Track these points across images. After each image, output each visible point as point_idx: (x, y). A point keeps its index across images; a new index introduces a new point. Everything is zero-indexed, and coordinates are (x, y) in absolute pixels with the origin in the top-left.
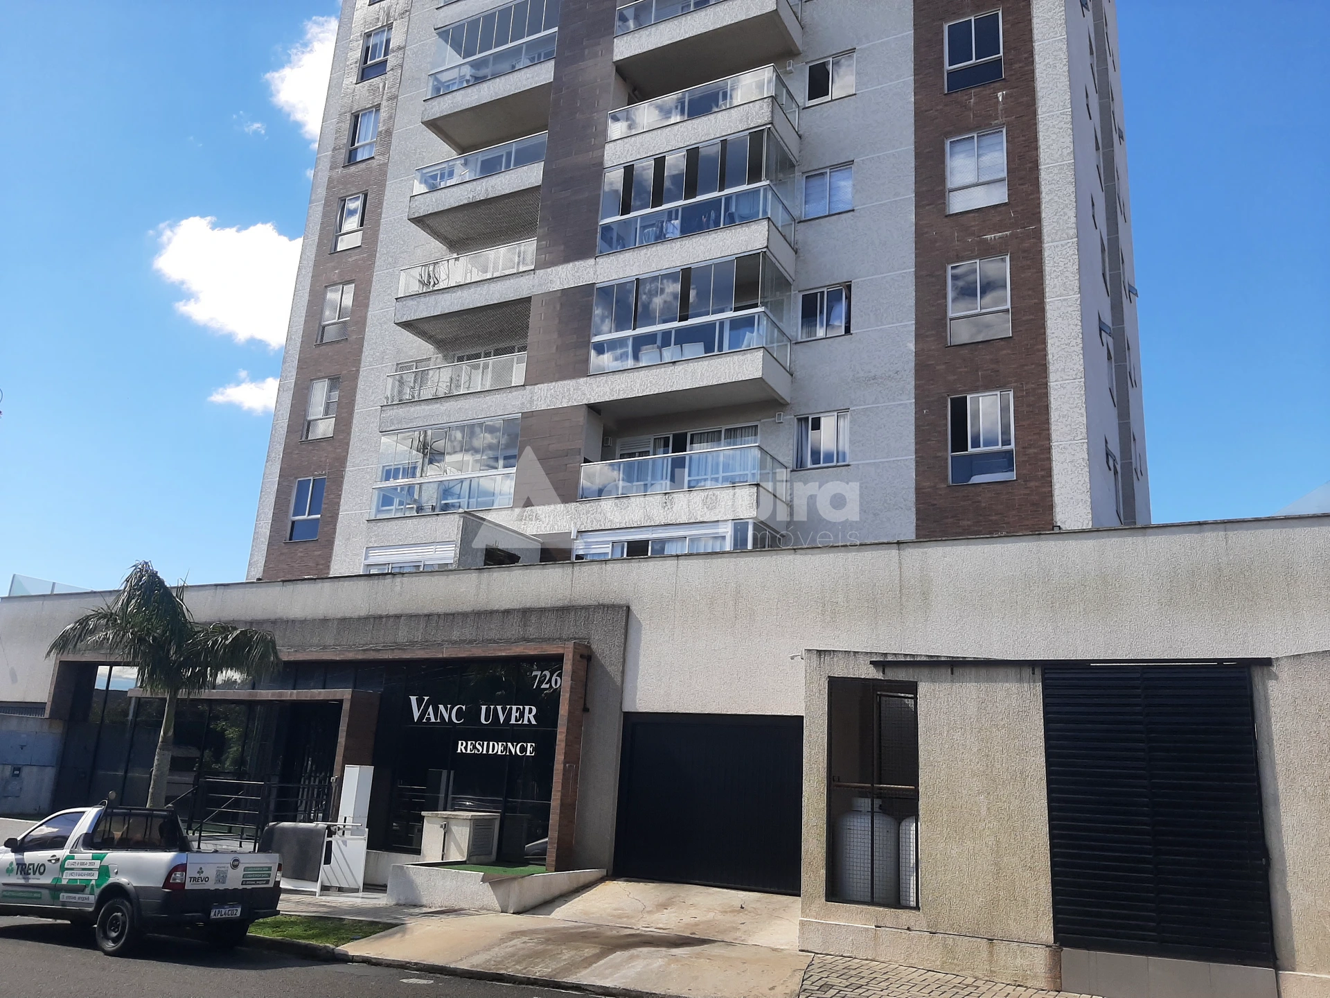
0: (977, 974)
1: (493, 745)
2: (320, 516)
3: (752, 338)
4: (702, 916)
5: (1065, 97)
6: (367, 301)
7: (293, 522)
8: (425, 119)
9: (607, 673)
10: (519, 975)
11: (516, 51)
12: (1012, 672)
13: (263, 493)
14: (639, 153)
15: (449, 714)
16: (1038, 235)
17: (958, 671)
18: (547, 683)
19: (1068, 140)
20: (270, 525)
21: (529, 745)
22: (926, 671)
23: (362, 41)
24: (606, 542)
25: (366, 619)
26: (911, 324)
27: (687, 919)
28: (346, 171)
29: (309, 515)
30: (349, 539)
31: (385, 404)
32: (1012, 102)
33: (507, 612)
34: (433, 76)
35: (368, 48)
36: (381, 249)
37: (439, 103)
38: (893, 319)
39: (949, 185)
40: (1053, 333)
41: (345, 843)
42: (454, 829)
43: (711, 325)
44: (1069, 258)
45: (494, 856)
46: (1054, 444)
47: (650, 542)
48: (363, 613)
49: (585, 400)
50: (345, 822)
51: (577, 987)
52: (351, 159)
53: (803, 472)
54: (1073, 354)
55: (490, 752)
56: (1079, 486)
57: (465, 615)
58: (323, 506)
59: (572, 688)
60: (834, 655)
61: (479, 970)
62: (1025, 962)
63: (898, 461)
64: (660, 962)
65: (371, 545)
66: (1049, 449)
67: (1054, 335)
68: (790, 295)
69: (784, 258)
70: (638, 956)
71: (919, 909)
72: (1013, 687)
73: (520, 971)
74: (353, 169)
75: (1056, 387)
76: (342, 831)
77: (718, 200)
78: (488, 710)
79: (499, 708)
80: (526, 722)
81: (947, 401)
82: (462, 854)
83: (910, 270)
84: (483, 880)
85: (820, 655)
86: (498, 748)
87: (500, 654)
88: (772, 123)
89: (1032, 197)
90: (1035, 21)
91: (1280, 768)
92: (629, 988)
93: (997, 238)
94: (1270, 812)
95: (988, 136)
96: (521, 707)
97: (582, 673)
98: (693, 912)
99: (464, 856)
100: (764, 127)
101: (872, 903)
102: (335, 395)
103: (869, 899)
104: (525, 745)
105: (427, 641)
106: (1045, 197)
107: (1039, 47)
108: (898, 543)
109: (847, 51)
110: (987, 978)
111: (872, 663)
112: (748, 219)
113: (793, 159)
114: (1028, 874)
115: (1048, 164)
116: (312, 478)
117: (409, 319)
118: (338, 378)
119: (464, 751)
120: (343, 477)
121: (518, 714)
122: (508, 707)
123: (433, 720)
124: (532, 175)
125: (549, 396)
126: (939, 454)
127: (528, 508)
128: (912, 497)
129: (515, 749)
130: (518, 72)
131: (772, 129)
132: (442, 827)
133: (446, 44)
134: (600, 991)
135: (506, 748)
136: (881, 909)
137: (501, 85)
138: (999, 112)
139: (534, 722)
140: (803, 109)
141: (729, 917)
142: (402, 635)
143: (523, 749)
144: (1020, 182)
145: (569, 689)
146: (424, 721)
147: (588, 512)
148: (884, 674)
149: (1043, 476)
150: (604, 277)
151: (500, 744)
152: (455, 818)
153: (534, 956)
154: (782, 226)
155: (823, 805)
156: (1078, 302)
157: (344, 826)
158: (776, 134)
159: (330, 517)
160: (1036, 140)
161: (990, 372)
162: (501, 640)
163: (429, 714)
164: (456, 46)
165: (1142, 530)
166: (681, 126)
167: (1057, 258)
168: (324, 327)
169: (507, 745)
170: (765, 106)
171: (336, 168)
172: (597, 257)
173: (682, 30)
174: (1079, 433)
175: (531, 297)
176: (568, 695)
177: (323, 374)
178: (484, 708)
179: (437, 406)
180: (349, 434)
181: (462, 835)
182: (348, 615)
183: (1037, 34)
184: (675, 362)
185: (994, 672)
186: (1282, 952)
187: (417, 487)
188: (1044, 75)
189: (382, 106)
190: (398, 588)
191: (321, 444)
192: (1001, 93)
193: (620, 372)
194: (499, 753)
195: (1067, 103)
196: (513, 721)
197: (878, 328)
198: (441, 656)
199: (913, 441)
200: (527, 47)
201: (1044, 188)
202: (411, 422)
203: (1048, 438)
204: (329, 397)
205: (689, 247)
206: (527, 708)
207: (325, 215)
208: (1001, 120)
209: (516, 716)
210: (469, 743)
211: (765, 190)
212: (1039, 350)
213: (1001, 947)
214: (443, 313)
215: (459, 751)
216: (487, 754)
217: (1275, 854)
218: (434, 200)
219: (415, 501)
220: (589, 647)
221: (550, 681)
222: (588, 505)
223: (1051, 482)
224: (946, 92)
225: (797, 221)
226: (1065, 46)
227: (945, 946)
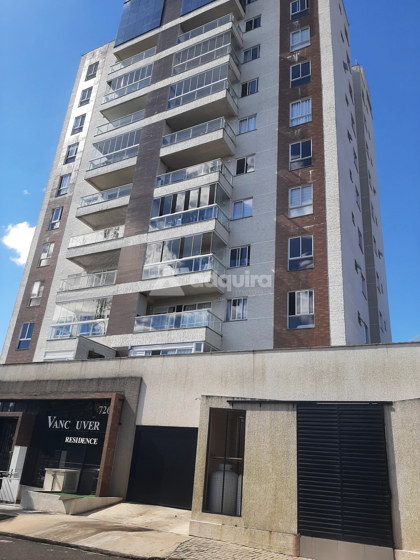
0: (263, 548)
1: (80, 439)
2: (30, 339)
3: (209, 266)
4: (154, 519)
5: (336, 173)
6: (59, 250)
7: (20, 341)
8: (86, 178)
9: (130, 408)
10: (53, 540)
11: (123, 153)
12: (285, 406)
13: (9, 329)
14: (167, 192)
15: (64, 424)
16: (325, 226)
17: (263, 406)
18: (105, 412)
19: (337, 189)
20: (10, 342)
21: (95, 439)
22: (249, 406)
23: (67, 149)
24: (143, 351)
25: (34, 382)
26: (273, 262)
27: (148, 520)
28: (56, 199)
29: (26, 338)
30: (41, 349)
31: (59, 291)
32: (315, 174)
33: (92, 380)
34: (90, 162)
35: (69, 152)
36: (66, 229)
37: (92, 172)
38: (266, 260)
39: (290, 207)
40: (330, 266)
41: (10, 481)
42: (58, 476)
43: (191, 261)
44: (337, 236)
45: (76, 490)
46: (330, 313)
47: (161, 351)
48: (34, 379)
49: (139, 290)
50: (12, 472)
51: (77, 547)
52: (58, 194)
53: (228, 322)
54: (338, 275)
55: (79, 442)
56: (341, 331)
57: (74, 381)
58: (33, 335)
59: (113, 413)
60: (213, 398)
61: (37, 537)
62: (285, 543)
63: (267, 318)
64: (119, 537)
65: (47, 351)
66: (328, 315)
67: (331, 267)
68: (226, 249)
69: (223, 235)
70: (110, 534)
71: (241, 517)
72: (285, 413)
73: (54, 539)
74: (59, 198)
75: (331, 289)
76: (10, 476)
77: (196, 211)
78: (80, 423)
79: (84, 422)
80: (95, 429)
81: (287, 294)
82: (60, 488)
83: (273, 240)
84: (60, 499)
85: (207, 398)
86: (82, 441)
87: (85, 398)
88: (219, 181)
89: (323, 211)
90: (325, 143)
91: (396, 453)
92: (98, 548)
93: (308, 228)
94: (391, 472)
95: (307, 188)
96: (93, 422)
97: (119, 407)
98: (152, 518)
99: (60, 489)
100: (216, 183)
101: (222, 513)
102: (43, 288)
103: (220, 512)
104: (93, 439)
105: (58, 392)
106: (328, 212)
107: (326, 153)
108: (253, 351)
109: (252, 154)
110: (268, 550)
111: (227, 401)
112: (208, 219)
113: (229, 196)
114: (288, 500)
115: (329, 198)
116: (29, 323)
117: (72, 257)
118: (44, 281)
119: (68, 442)
120: (42, 322)
121: (92, 426)
122: (88, 422)
123: (57, 427)
124: (125, 200)
125: (125, 288)
126: (284, 316)
127: (112, 336)
128: (272, 333)
129: (89, 441)
130: (123, 161)
131: (219, 183)
132: (52, 475)
133: (96, 149)
134: (86, 549)
135: (85, 440)
136: (225, 516)
137: (116, 165)
138: (310, 178)
139: (98, 429)
140: (234, 177)
141: (167, 520)
142: (48, 389)
143: (93, 441)
144: (318, 206)
145: (112, 414)
146: (53, 427)
147: (136, 338)
148: (232, 406)
149: (326, 326)
150: (150, 241)
151: (83, 438)
152: (58, 471)
153: (65, 532)
154: (222, 222)
155: (204, 466)
156: (341, 254)
157: (11, 474)
158: (220, 185)
159: (35, 339)
160: (324, 189)
161: (304, 282)
162: (88, 392)
163: (55, 425)
164: (100, 150)
165: (352, 347)
166: (184, 182)
167: (332, 236)
168: (41, 261)
169: (86, 439)
170: (216, 175)
171: (52, 197)
172: (148, 233)
173: (186, 145)
174: (341, 308)
175: (121, 248)
176: (111, 417)
177: (38, 279)
178: (78, 422)
179: (79, 292)
180: (46, 304)
181: (61, 479)
182: (28, 380)
183: (326, 148)
184: (176, 275)
185: (277, 406)
186: (396, 541)
187: (71, 326)
188: (328, 164)
189: (72, 174)
190: (49, 369)
191: (35, 308)
192: (311, 171)
193: (154, 279)
194: (82, 443)
195: (336, 175)
196: (89, 429)
197: (261, 263)
198: (61, 398)
199: (273, 310)
200: (127, 151)
201: (328, 208)
202: (68, 299)
203: (328, 310)
204: (40, 289)
205: (184, 229)
206: (96, 422)
207: (46, 215)
208: (311, 181)
209: (91, 426)
210: (71, 438)
211: (215, 208)
212: (324, 273)
213: (275, 535)
214: (85, 254)
215: (66, 442)
216: (77, 443)
217: (394, 493)
218: (86, 210)
219: (69, 333)
220: (123, 396)
221: (106, 411)
222: (137, 335)
223: (329, 329)
224: (290, 170)
225: (230, 220)
226: (336, 153)
227: (251, 534)
